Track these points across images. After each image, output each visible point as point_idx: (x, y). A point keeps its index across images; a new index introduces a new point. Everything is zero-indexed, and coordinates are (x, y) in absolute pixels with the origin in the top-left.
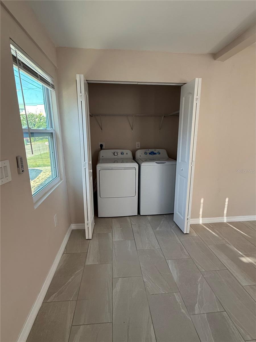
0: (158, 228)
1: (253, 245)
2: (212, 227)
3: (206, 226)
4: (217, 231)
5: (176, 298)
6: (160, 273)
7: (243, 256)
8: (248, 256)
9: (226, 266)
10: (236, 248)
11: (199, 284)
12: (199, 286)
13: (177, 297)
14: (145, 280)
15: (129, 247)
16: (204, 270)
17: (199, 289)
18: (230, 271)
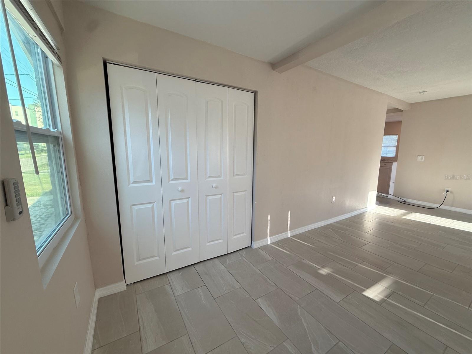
0: (228, 260)
1: (322, 255)
2: (281, 245)
3: (274, 245)
4: (287, 249)
5: (289, 348)
6: (256, 322)
7: (320, 269)
8: (323, 267)
9: (313, 285)
10: (311, 262)
11: (301, 318)
12: (303, 319)
13: (288, 346)
14: (243, 340)
15: (203, 299)
16: (298, 299)
17: (305, 325)
18: (319, 289)
